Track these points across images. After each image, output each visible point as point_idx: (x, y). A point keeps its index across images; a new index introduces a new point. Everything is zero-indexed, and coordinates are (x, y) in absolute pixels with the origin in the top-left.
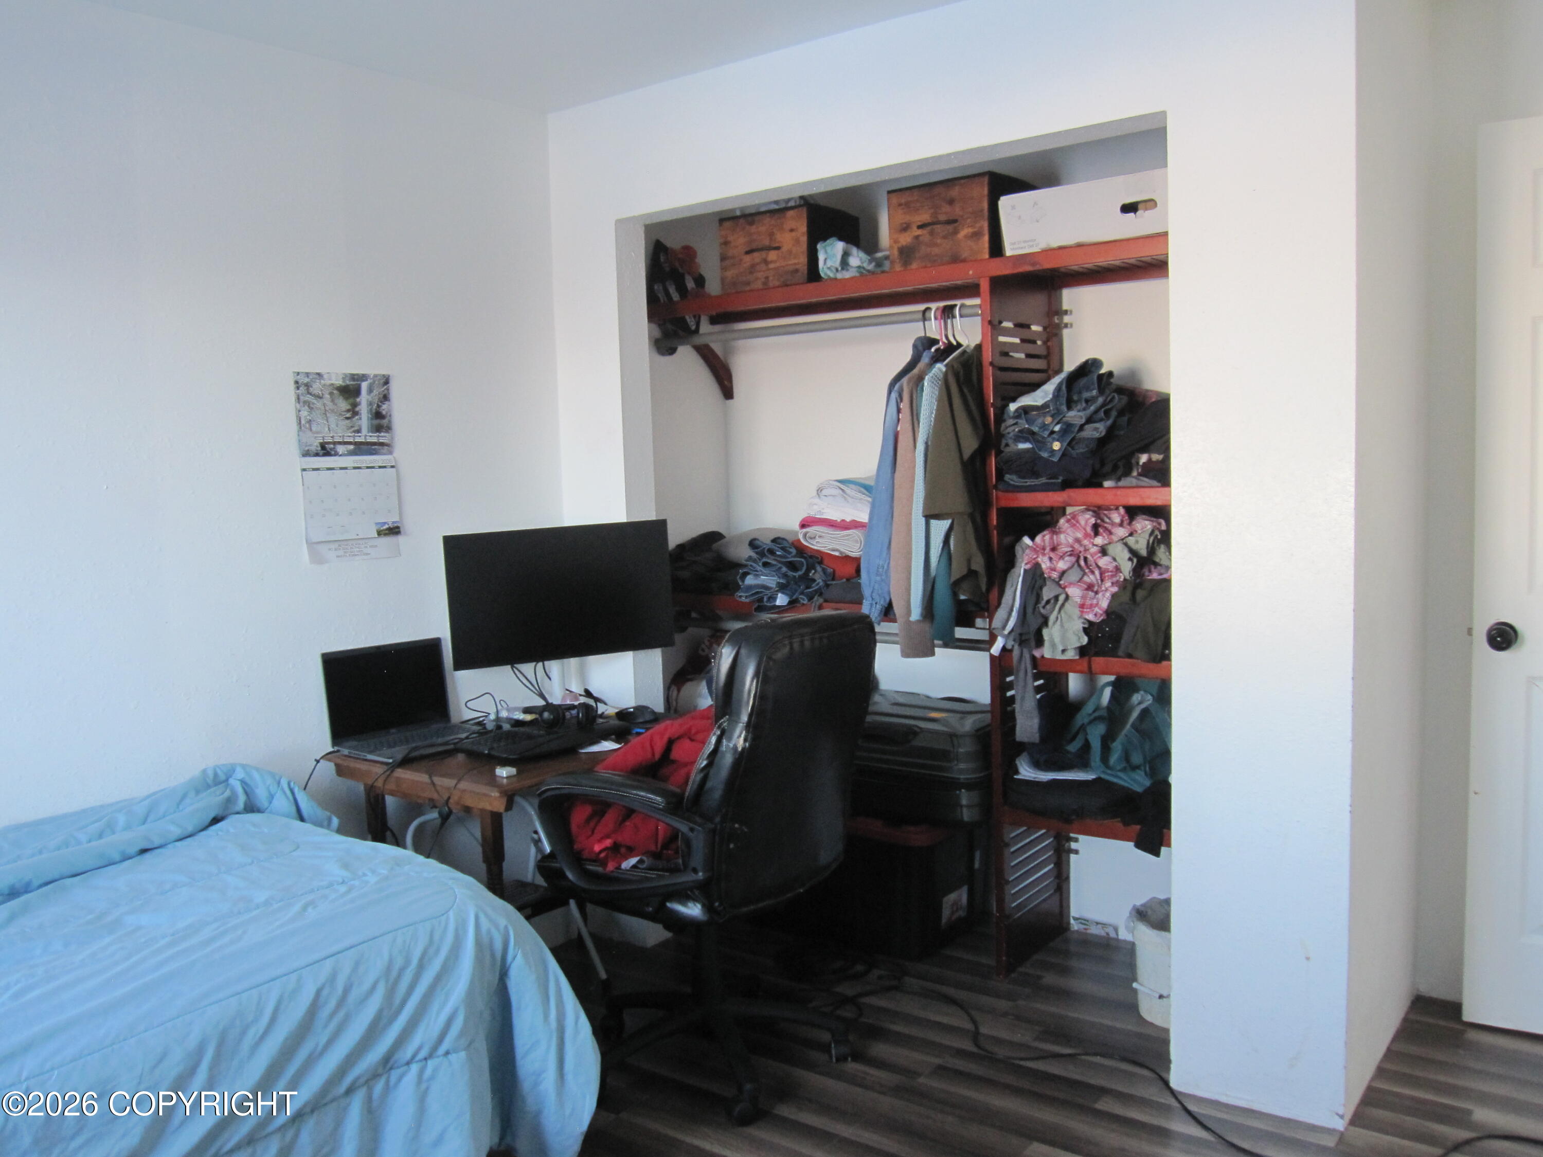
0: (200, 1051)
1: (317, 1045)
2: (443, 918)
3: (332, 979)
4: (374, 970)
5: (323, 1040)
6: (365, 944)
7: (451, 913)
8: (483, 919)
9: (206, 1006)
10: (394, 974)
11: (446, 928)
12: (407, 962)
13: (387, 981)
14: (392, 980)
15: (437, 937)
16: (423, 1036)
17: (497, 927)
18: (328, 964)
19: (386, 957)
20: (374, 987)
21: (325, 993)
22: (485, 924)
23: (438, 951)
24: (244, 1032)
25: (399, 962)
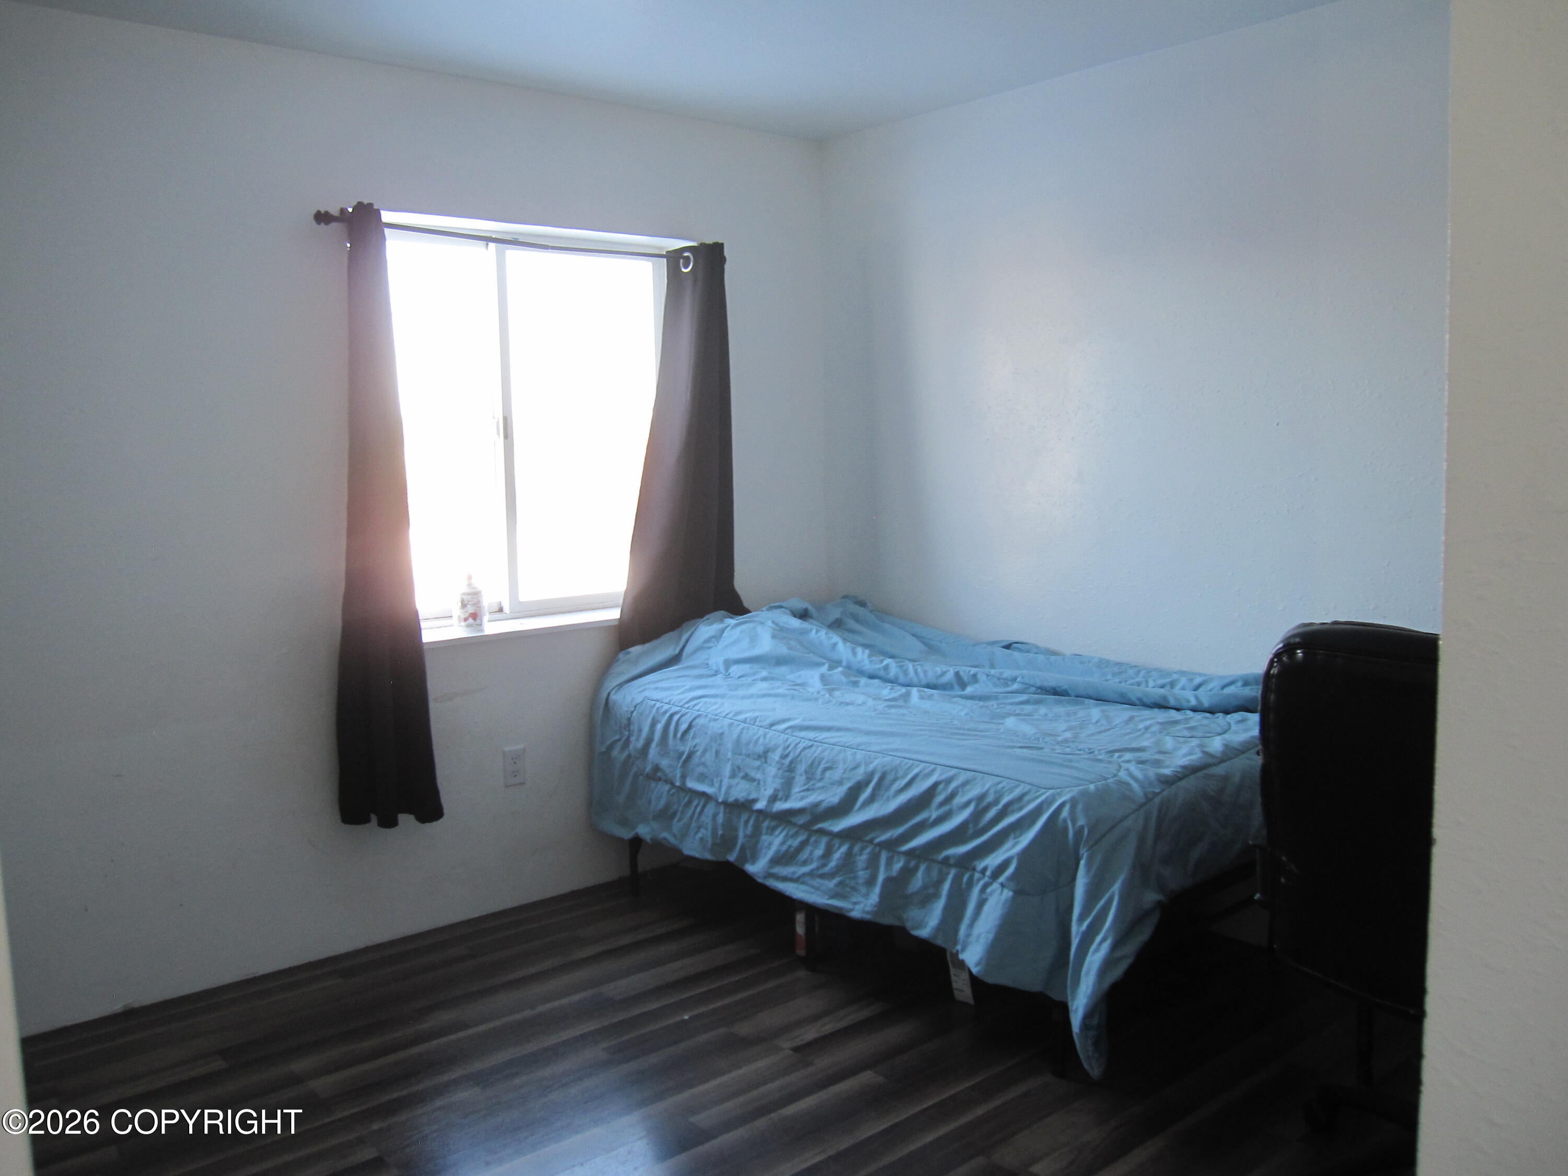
0: (872, 774)
1: (930, 817)
2: (1043, 790)
3: (949, 781)
4: (973, 792)
5: (934, 815)
6: (981, 774)
7: (1051, 792)
8: (1067, 808)
9: (888, 755)
10: (984, 804)
11: (1037, 797)
12: (996, 802)
13: (978, 805)
14: (981, 807)
15: (1027, 798)
16: (992, 861)
17: (1074, 821)
18: (953, 771)
19: (986, 787)
20: (967, 804)
21: (941, 787)
22: (1065, 813)
23: (1021, 809)
24: (895, 780)
25: (990, 798)
